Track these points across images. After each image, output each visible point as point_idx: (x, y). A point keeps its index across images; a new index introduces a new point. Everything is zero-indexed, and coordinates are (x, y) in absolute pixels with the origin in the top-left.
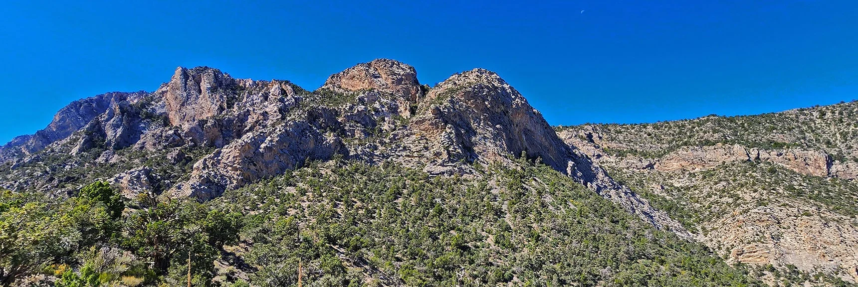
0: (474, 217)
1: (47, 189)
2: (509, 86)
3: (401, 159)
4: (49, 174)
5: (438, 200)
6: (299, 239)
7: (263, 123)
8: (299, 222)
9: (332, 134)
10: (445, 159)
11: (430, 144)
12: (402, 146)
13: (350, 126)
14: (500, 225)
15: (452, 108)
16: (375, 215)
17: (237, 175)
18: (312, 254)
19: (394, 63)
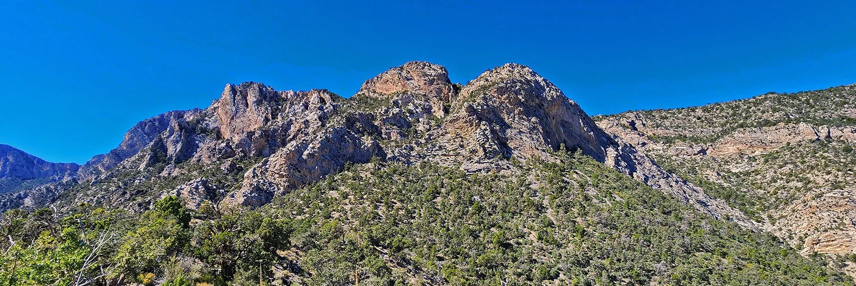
0: (514, 213)
1: (120, 202)
2: (542, 78)
3: (437, 159)
4: (121, 188)
5: (477, 198)
6: (345, 242)
7: (304, 131)
8: (343, 224)
9: (370, 138)
10: (482, 156)
11: (465, 142)
12: (438, 145)
13: (386, 129)
14: (542, 221)
15: (485, 105)
16: (415, 215)
17: (284, 182)
18: (358, 256)
19: (425, 64)
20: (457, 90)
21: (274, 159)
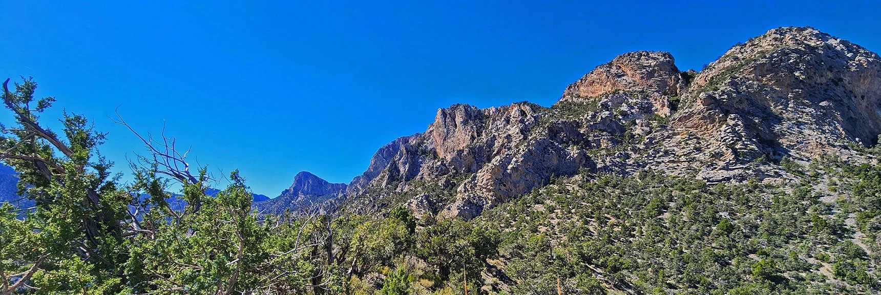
0: (790, 237)
1: (372, 213)
2: (838, 40)
3: (662, 167)
4: (372, 202)
5: (724, 214)
6: (553, 257)
7: (507, 145)
8: (550, 239)
9: (575, 147)
10: (730, 160)
11: (703, 143)
12: (662, 150)
13: (594, 136)
14: (843, 249)
15: (734, 92)
16: (634, 233)
17: (491, 196)
18: (567, 272)
19: (641, 54)
20: (688, 79)
21: (481, 174)
